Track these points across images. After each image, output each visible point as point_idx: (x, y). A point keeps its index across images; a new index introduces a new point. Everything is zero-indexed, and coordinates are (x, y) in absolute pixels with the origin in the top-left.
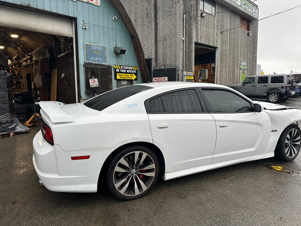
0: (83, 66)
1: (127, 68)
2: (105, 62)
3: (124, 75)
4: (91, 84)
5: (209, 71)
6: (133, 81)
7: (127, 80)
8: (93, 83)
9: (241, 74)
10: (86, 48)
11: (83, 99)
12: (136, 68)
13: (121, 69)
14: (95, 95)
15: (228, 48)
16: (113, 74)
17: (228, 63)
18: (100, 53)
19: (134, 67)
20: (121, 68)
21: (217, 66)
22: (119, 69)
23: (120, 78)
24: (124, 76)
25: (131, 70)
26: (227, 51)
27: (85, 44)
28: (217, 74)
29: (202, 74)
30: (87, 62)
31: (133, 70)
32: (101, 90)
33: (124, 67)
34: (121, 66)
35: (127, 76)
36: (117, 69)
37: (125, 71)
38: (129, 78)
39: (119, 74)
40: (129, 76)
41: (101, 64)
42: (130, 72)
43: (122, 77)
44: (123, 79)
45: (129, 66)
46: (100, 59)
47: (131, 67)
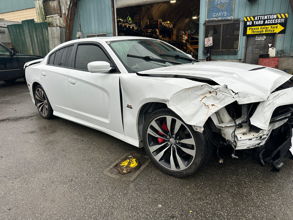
1: (266, 17)
2: (231, 15)
6: (276, 35)
7: (266, 35)
8: (207, 42)
10: (209, 5)
11: (200, 59)
13: (256, 20)
14: (208, 55)
16: (240, 29)
18: (225, 6)
19: (280, 14)
20: (256, 19)
22: (251, 20)
23: (253, 33)
24: (259, 30)
25: (273, 19)
31: (278, 19)
32: (221, 49)
33: (262, 17)
34: (256, 16)
35: (266, 29)
36: (248, 22)
37: (262, 22)
38: (268, 31)
39: (251, 27)
40: (270, 28)
41: (226, 19)
42: (271, 23)
43: (255, 31)
44: (258, 33)
45: (271, 15)
46: (224, 14)
47: (275, 14)
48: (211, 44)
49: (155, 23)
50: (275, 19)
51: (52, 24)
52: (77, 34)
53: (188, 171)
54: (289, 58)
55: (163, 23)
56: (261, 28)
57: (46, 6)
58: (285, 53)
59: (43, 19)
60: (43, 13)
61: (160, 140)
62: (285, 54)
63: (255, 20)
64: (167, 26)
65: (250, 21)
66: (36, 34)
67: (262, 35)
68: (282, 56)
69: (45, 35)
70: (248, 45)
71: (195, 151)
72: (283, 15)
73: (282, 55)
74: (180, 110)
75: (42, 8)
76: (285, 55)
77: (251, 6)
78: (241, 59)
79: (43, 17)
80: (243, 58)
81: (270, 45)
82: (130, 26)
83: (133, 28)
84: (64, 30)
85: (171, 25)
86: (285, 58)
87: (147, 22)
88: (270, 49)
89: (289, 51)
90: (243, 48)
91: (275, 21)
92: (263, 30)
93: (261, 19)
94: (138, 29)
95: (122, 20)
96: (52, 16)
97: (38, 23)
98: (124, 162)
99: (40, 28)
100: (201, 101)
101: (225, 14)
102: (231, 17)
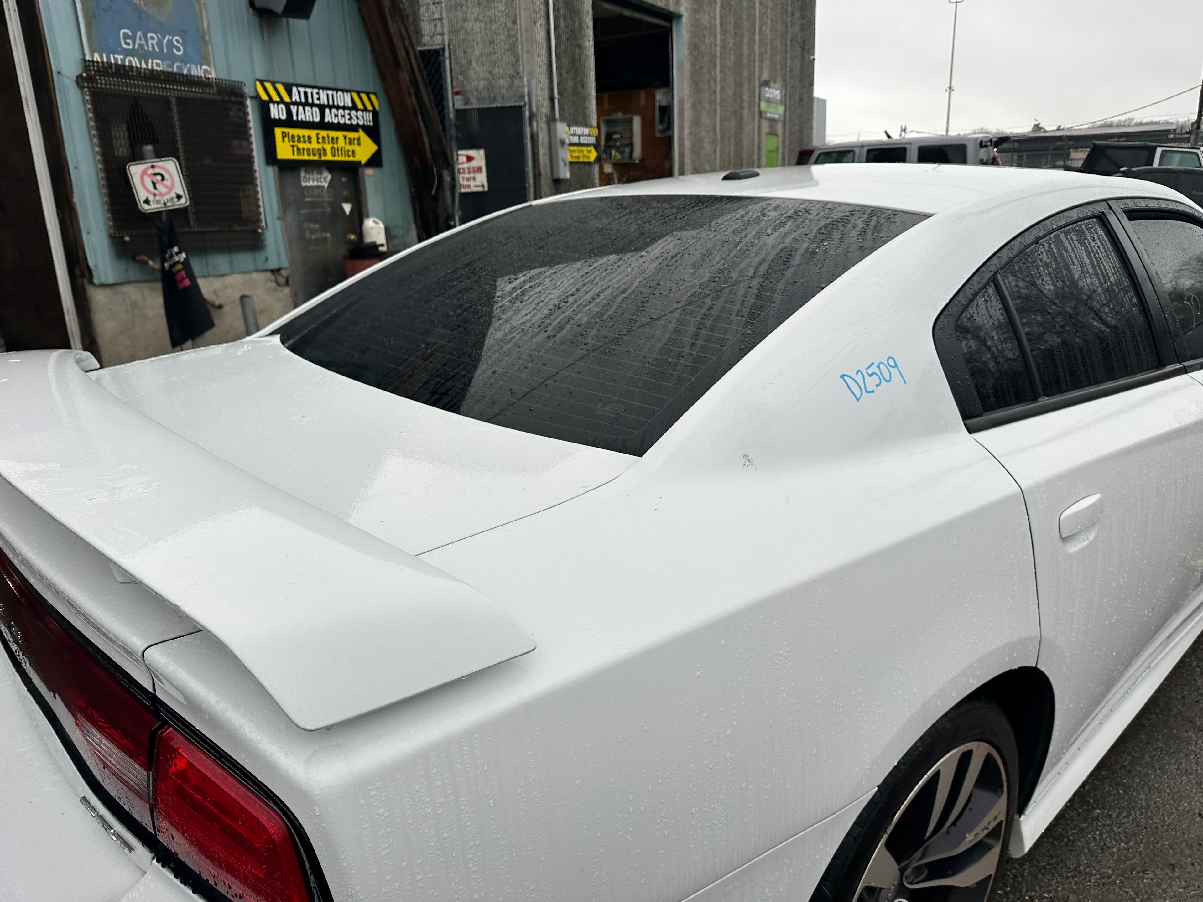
0: (80, 81)
1: (324, 98)
2: (205, 60)
3: (314, 139)
4: (141, 194)
5: (647, 125)
6: (360, 170)
7: (331, 166)
8: (150, 187)
9: (764, 137)
11: (103, 280)
12: (373, 97)
13: (296, 103)
14: (171, 256)
15: (718, 22)
16: (252, 132)
17: (721, 90)
18: (169, 7)
19: (359, 93)
20: (295, 97)
21: (681, 101)
22: (282, 101)
23: (296, 157)
24: (313, 144)
25: (344, 108)
26: (716, 36)
28: (681, 139)
29: (617, 139)
30: (97, 57)
31: (357, 110)
33: (312, 93)
34: (294, 85)
35: (331, 145)
36: (271, 105)
37: (316, 114)
38: (340, 152)
39: (286, 130)
40: (341, 142)
41: (185, 71)
42: (341, 121)
43: (303, 149)
44: (312, 158)
45: (337, 90)
46: (170, 44)
47: (347, 91)
48: (179, 197)
50: (350, 109)
56: (318, 138)
63: (293, 100)
65: (278, 103)
67: (321, 166)
72: (364, 98)
77: (266, 35)
78: (280, 269)
80: (287, 265)
81: (347, 208)
88: (370, 224)
90: (276, 218)
91: (351, 117)
92: (325, 146)
101: (178, 49)
102: (204, 67)
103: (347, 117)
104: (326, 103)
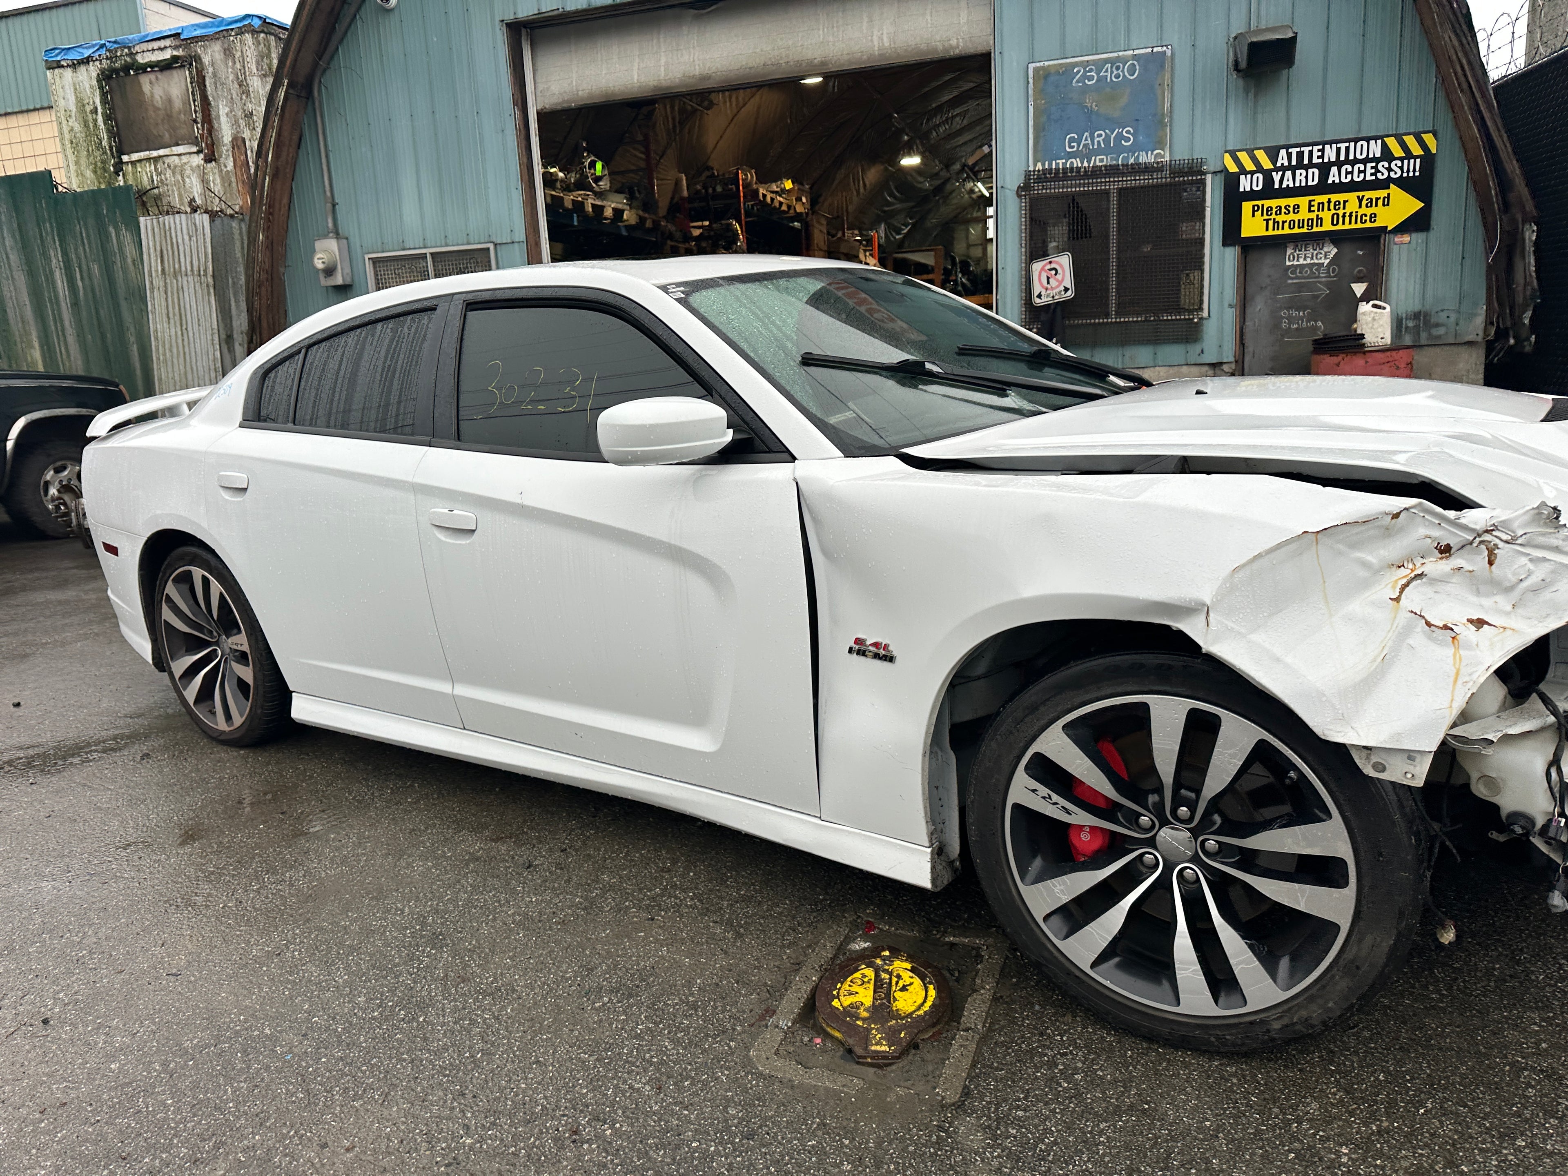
0: (1020, 190)
1: (1330, 154)
2: (1159, 144)
3: (1304, 208)
4: (1037, 289)
6: (1383, 238)
7: (1335, 237)
8: (1045, 281)
10: (1040, 92)
12: (1426, 137)
13: (1283, 169)
16: (1208, 211)
18: (1124, 100)
19: (1399, 137)
20: (1283, 160)
22: (1260, 169)
23: (1271, 232)
24: (1301, 213)
25: (1365, 161)
27: (1036, 70)
30: (1039, 166)
31: (1391, 158)
32: (1118, 314)
33: (1311, 152)
34: (1282, 147)
35: (1333, 211)
36: (1242, 177)
37: (1313, 177)
38: (1347, 219)
39: (1260, 203)
40: (1352, 206)
41: (1132, 161)
42: (1356, 179)
43: (1284, 222)
44: (1296, 230)
45: (1356, 141)
46: (1120, 137)
47: (1375, 138)
48: (1066, 290)
49: (719, 189)
50: (1377, 160)
51: (158, 198)
52: (314, 251)
53: (1304, 1013)
54: (1455, 349)
55: (762, 191)
56: (1310, 206)
57: (118, 102)
58: (1437, 325)
59: (105, 170)
60: (104, 136)
61: (1085, 837)
62: (1435, 332)
63: (1279, 165)
64: (781, 203)
65: (1252, 173)
66: (65, 253)
67: (1316, 239)
68: (1423, 341)
69: (123, 258)
70: (1250, 290)
71: (1350, 892)
72: (1410, 141)
73: (1424, 335)
74: (1278, 660)
75: (95, 111)
76: (1439, 337)
77: (1251, 95)
78: (1221, 363)
79: (103, 162)
80: (1232, 359)
81: (1359, 289)
82: (603, 207)
83: (618, 213)
84: (236, 232)
85: (799, 199)
86: (1438, 350)
87: (678, 183)
88: (1365, 308)
89: (1453, 317)
90: (1226, 305)
91: (1378, 171)
92: (1321, 214)
93: (1306, 161)
94: (642, 220)
95: (561, 175)
96: (155, 154)
97: (76, 196)
98: (846, 986)
99: (91, 221)
100: (1397, 600)
101: (1128, 140)
102: (1155, 152)
103: (1369, 171)
104: (1333, 159)
